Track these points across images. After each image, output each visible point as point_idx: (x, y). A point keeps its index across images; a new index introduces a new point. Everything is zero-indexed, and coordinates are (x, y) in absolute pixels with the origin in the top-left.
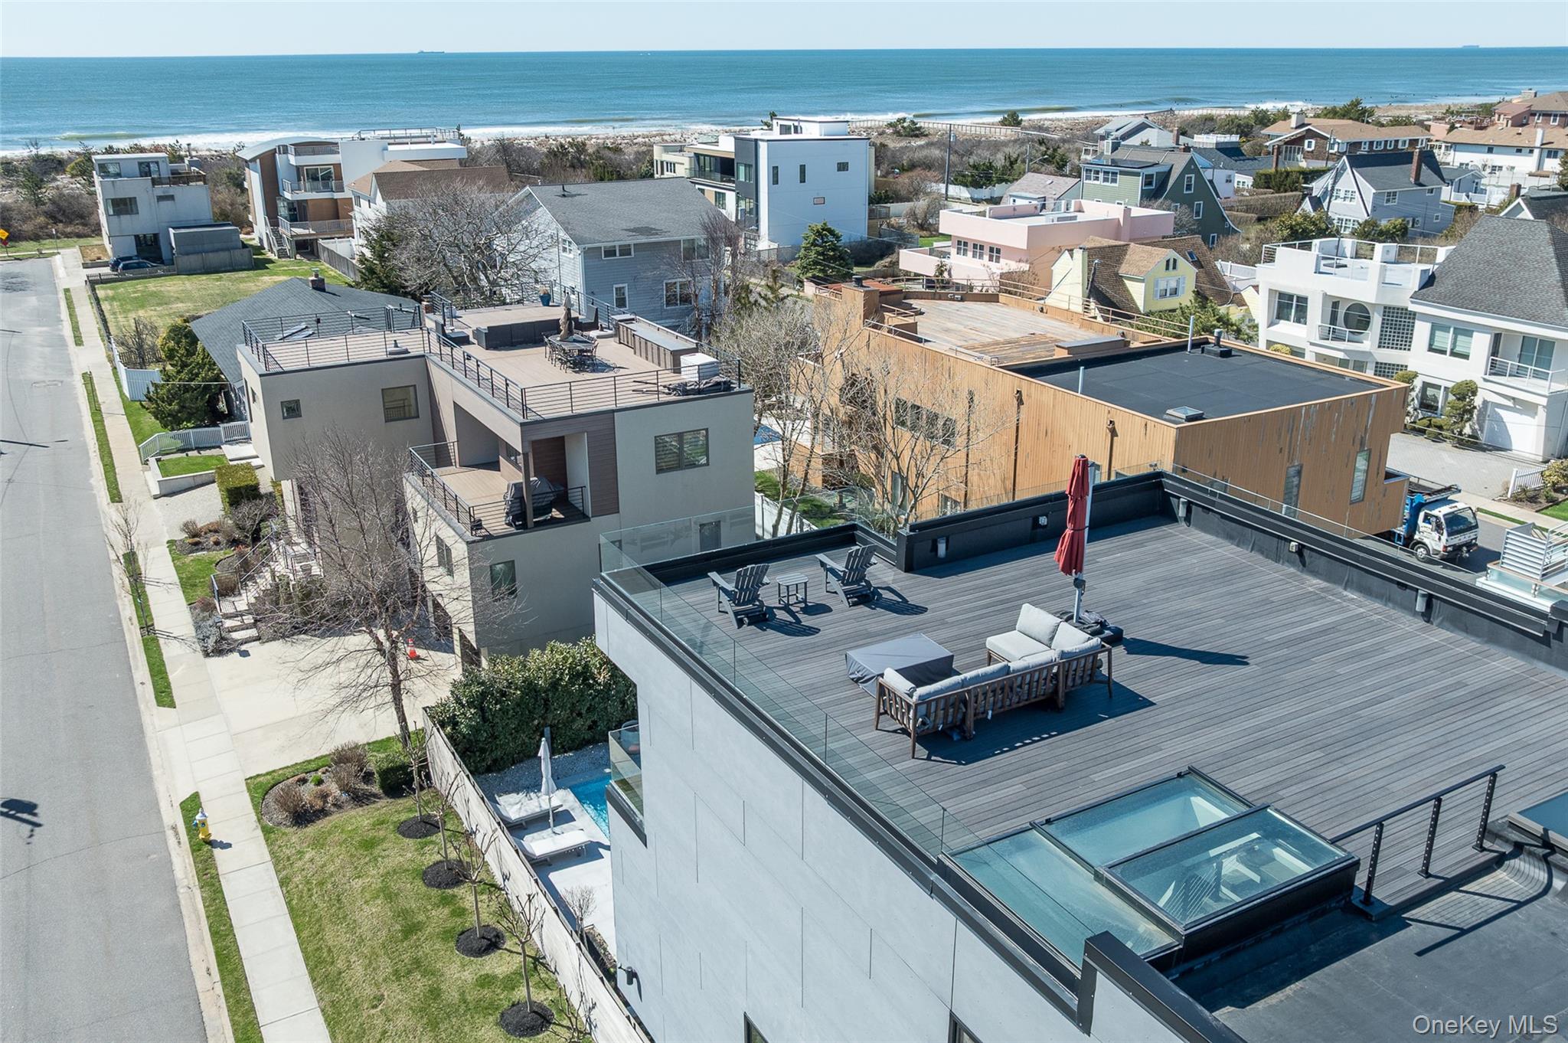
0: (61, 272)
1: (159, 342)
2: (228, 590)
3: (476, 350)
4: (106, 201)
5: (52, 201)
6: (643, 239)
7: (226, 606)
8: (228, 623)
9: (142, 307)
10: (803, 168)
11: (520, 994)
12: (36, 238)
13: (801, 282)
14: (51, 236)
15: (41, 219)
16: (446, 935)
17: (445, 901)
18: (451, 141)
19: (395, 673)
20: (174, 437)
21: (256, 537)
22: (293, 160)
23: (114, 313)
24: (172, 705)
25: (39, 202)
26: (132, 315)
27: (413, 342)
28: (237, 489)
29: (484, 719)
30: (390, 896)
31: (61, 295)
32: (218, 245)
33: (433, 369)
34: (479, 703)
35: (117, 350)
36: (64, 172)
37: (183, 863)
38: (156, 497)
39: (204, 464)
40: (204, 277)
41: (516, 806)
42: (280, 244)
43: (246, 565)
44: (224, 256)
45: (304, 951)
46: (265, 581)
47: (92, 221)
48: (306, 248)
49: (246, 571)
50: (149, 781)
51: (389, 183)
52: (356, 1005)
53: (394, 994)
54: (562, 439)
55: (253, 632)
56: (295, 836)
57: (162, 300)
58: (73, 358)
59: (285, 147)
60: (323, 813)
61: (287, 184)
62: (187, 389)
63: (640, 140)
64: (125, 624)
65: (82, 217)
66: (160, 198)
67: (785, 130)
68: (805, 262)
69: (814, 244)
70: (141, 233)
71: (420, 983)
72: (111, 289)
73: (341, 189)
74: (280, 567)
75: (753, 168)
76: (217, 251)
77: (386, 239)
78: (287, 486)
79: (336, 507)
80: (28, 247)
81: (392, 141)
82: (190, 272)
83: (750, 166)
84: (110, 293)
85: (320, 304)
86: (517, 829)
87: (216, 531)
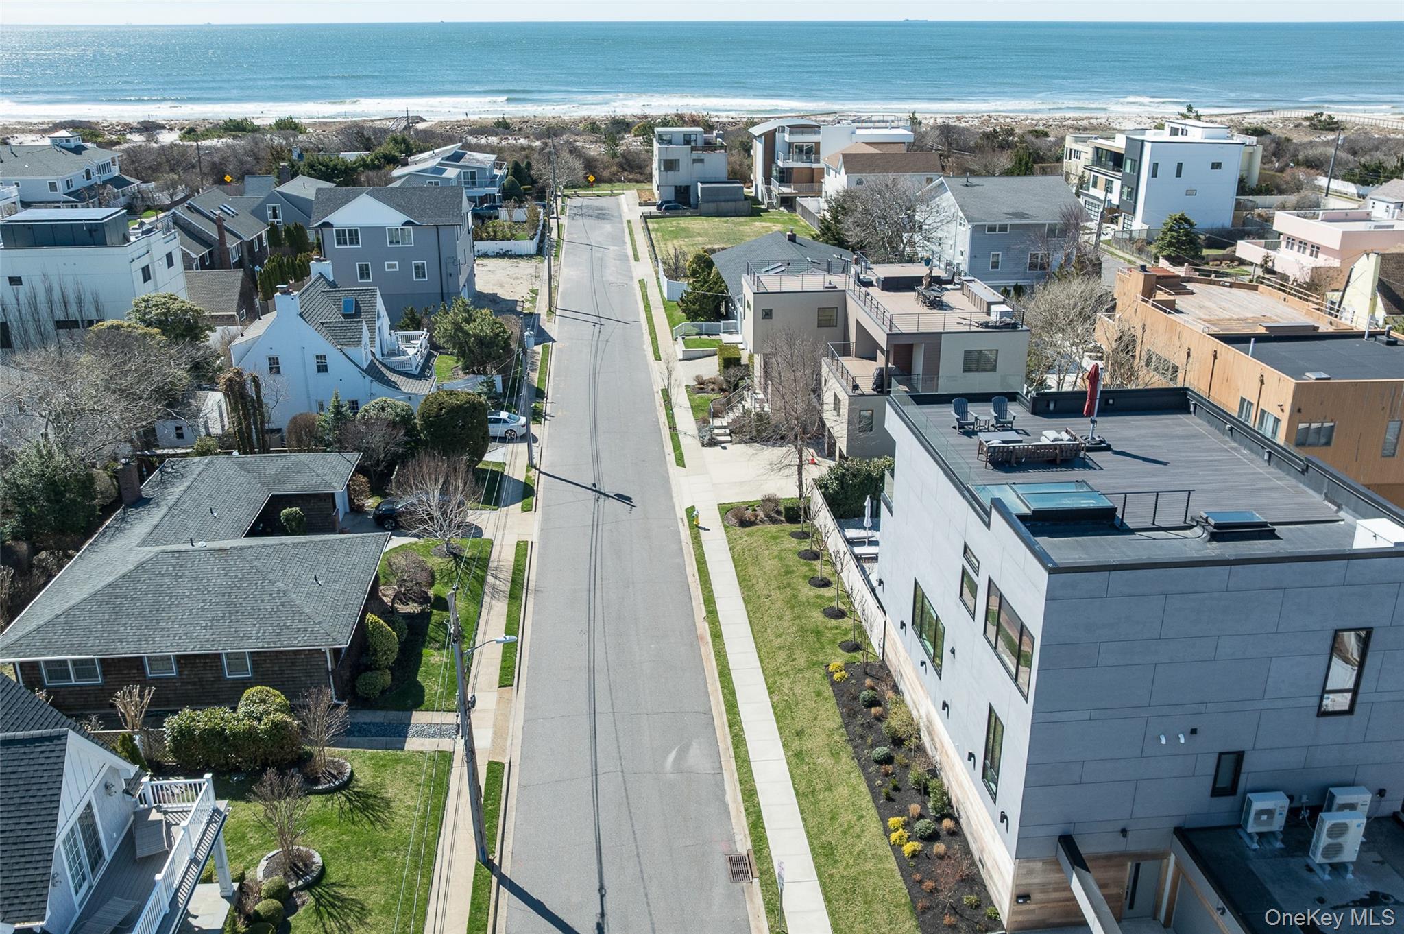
0: (625, 208)
1: (688, 264)
2: (716, 415)
3: (875, 291)
4: (660, 160)
5: (623, 155)
6: (1017, 221)
7: (717, 422)
8: (716, 431)
9: (676, 237)
10: (1180, 165)
11: (834, 604)
12: (610, 181)
13: (1158, 258)
14: (620, 181)
15: (614, 169)
16: (805, 577)
17: (806, 565)
18: (904, 128)
19: (801, 461)
20: (693, 326)
21: (736, 387)
22: (787, 138)
23: (658, 241)
24: (684, 466)
25: (614, 155)
26: (670, 244)
27: (840, 282)
28: (729, 359)
29: (842, 488)
30: (781, 559)
31: (625, 225)
32: (728, 197)
33: (849, 299)
34: (841, 478)
35: (661, 267)
36: (630, 132)
37: (685, 533)
38: (680, 360)
39: (710, 344)
40: (717, 219)
41: (851, 533)
42: (770, 198)
43: (729, 402)
44: (731, 205)
45: (738, 575)
46: (738, 412)
47: (647, 171)
48: (788, 202)
49: (728, 405)
50: (671, 498)
51: (852, 162)
52: (759, 597)
53: (776, 595)
54: (912, 345)
55: (728, 438)
56: (740, 531)
57: (688, 234)
58: (633, 269)
59: (783, 127)
60: (753, 523)
61: (781, 155)
62: (705, 296)
63: (1069, 122)
64: (661, 425)
65: (640, 167)
66: (695, 161)
67: (1174, 132)
68: (1161, 244)
69: (1171, 230)
70: (678, 184)
71: (789, 592)
72: (658, 223)
73: (818, 161)
74: (749, 404)
75: (1137, 164)
76: (728, 201)
77: (840, 208)
78: (758, 359)
79: (783, 367)
80: (605, 188)
81: (859, 125)
82: (708, 215)
83: (1135, 161)
84: (656, 226)
85: (791, 252)
86: (851, 542)
87: (713, 383)
